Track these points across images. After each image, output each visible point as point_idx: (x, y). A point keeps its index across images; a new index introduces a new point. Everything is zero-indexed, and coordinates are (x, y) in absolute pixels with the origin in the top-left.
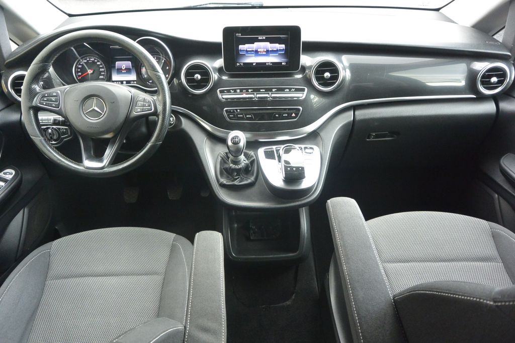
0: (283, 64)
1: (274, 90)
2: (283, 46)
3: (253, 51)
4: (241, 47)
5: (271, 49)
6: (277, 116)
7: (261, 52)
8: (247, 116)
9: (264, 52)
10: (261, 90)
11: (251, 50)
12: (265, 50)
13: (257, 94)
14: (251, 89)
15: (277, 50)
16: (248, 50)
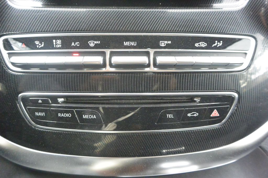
1: (163, 44)
6: (170, 116)
8: (85, 117)
10: (126, 44)
13: (112, 54)
14: (94, 38)
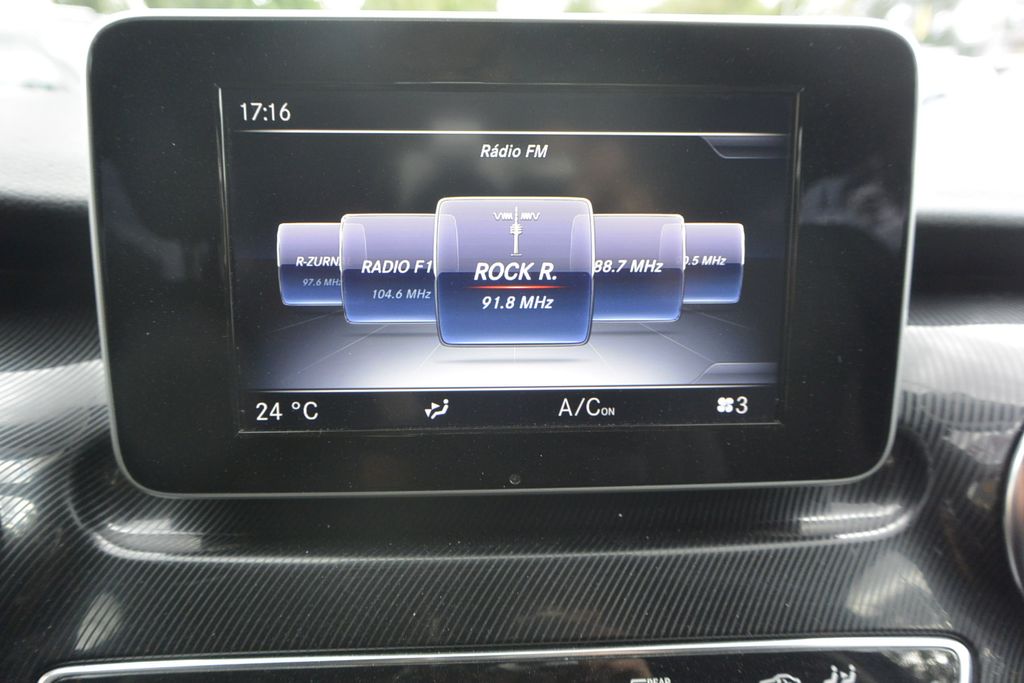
0: (725, 405)
2: (729, 238)
3: (421, 279)
4: (294, 238)
5: (608, 266)
7: (500, 288)
9: (535, 285)
11: (396, 267)
12: (546, 271)
15: (671, 275)
16: (366, 267)
